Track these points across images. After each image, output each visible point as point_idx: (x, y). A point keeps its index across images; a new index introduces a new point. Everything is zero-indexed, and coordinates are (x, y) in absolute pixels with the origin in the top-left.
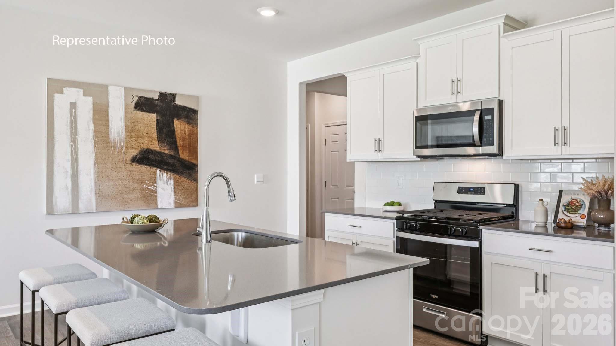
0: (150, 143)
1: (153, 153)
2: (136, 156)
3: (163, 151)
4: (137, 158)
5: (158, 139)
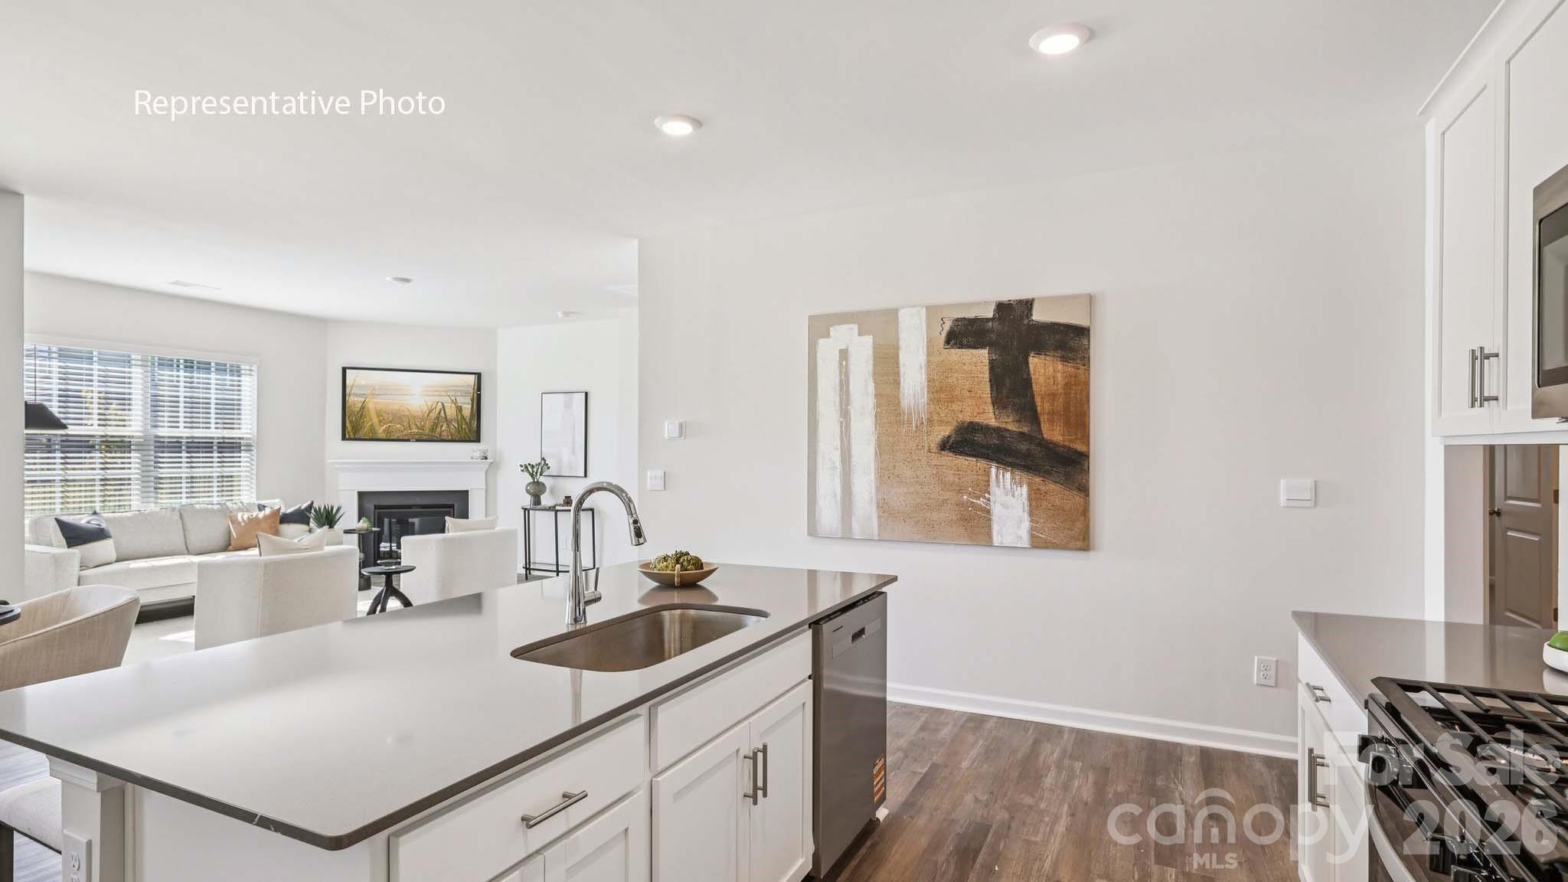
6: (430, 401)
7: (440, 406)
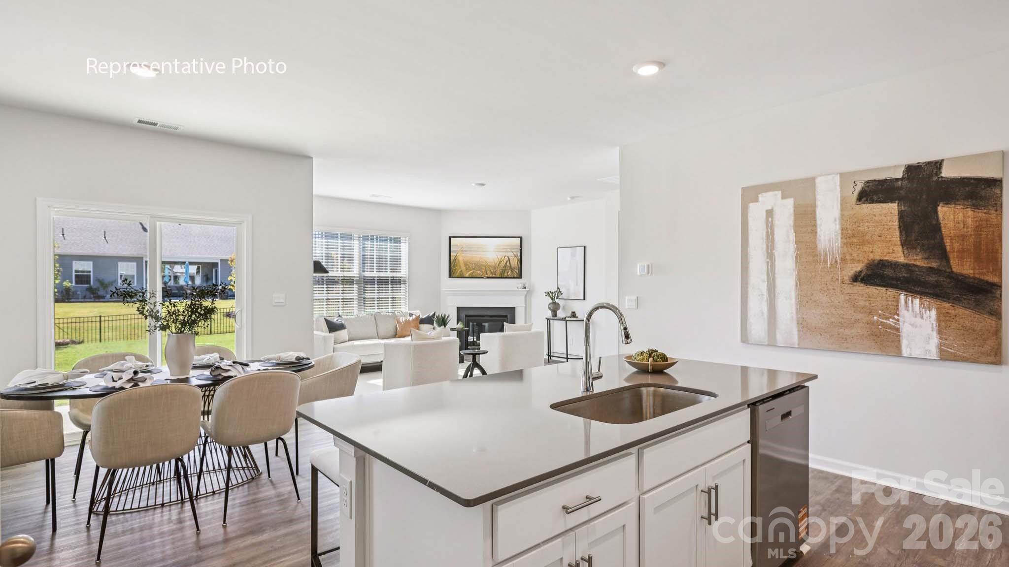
0: (886, 251)
1: (893, 266)
2: (861, 272)
3: (912, 262)
4: (862, 275)
5: (901, 243)
6: (500, 255)
7: (506, 258)
